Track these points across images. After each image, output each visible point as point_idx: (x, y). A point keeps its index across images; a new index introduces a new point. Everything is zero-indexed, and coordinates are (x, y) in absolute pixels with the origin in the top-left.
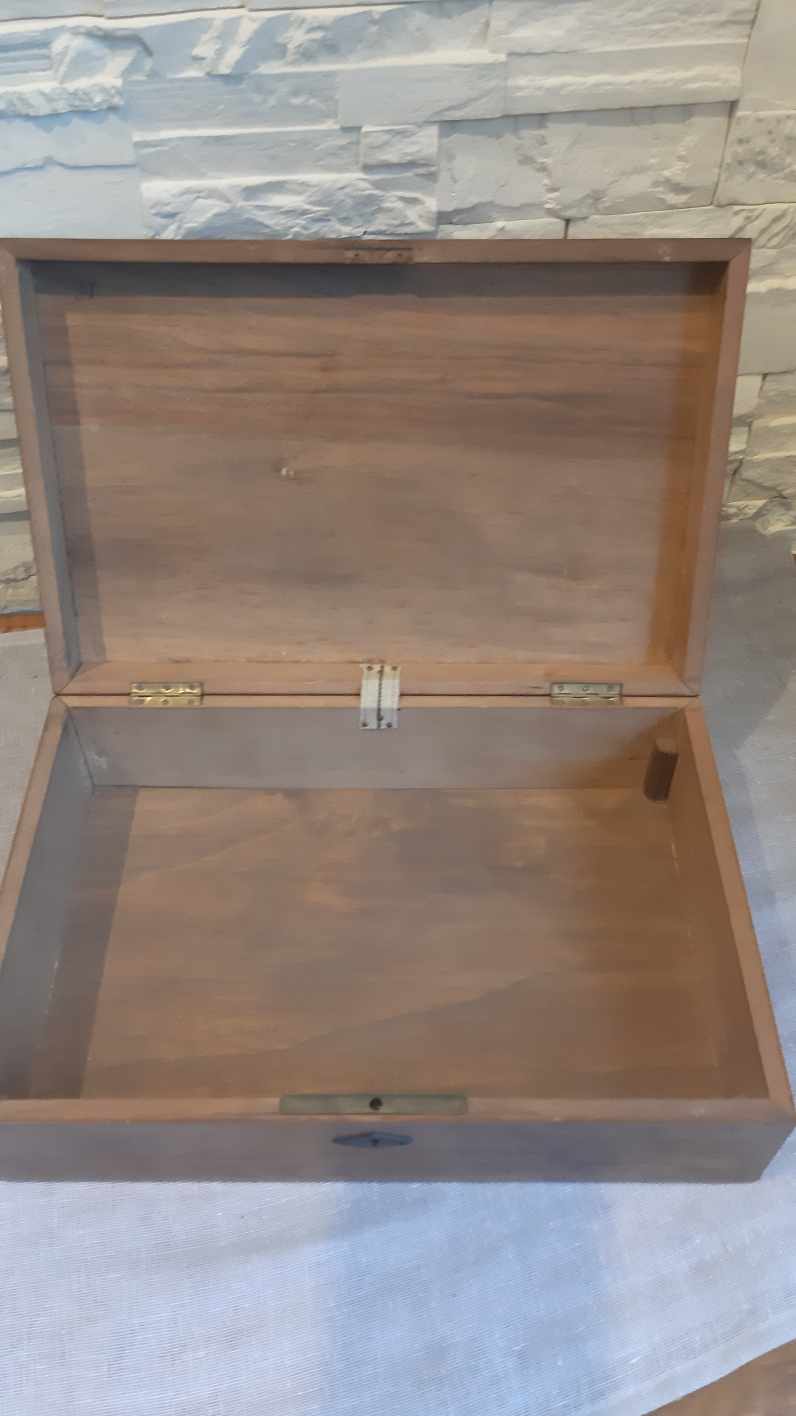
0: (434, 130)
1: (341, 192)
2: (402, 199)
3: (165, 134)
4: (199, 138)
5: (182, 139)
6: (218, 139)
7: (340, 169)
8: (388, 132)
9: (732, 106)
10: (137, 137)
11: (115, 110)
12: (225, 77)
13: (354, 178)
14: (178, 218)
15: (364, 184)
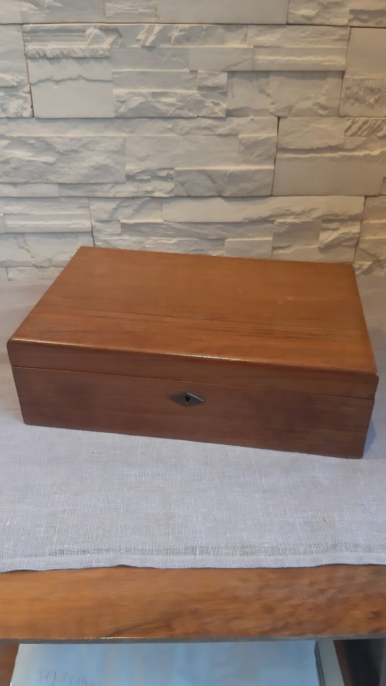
0: (226, 75)
1: (190, 98)
2: (213, 103)
3: (124, 70)
4: (136, 72)
5: (130, 72)
6: (143, 73)
7: (189, 89)
8: (208, 73)
9: (342, 73)
10: (114, 70)
11: (107, 58)
12: (148, 47)
13: (194, 92)
14: (126, 103)
15: (198, 95)
